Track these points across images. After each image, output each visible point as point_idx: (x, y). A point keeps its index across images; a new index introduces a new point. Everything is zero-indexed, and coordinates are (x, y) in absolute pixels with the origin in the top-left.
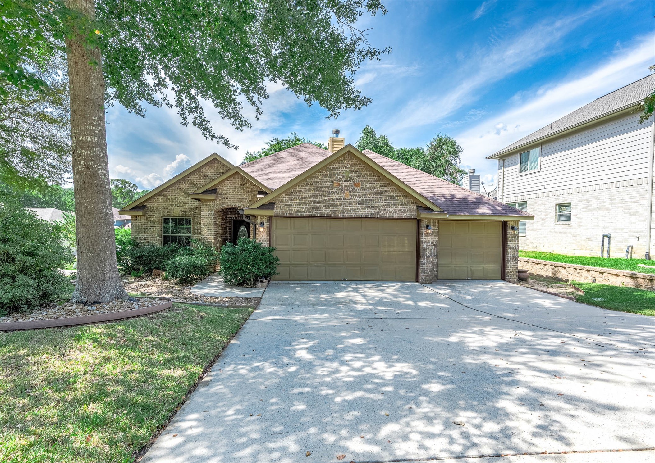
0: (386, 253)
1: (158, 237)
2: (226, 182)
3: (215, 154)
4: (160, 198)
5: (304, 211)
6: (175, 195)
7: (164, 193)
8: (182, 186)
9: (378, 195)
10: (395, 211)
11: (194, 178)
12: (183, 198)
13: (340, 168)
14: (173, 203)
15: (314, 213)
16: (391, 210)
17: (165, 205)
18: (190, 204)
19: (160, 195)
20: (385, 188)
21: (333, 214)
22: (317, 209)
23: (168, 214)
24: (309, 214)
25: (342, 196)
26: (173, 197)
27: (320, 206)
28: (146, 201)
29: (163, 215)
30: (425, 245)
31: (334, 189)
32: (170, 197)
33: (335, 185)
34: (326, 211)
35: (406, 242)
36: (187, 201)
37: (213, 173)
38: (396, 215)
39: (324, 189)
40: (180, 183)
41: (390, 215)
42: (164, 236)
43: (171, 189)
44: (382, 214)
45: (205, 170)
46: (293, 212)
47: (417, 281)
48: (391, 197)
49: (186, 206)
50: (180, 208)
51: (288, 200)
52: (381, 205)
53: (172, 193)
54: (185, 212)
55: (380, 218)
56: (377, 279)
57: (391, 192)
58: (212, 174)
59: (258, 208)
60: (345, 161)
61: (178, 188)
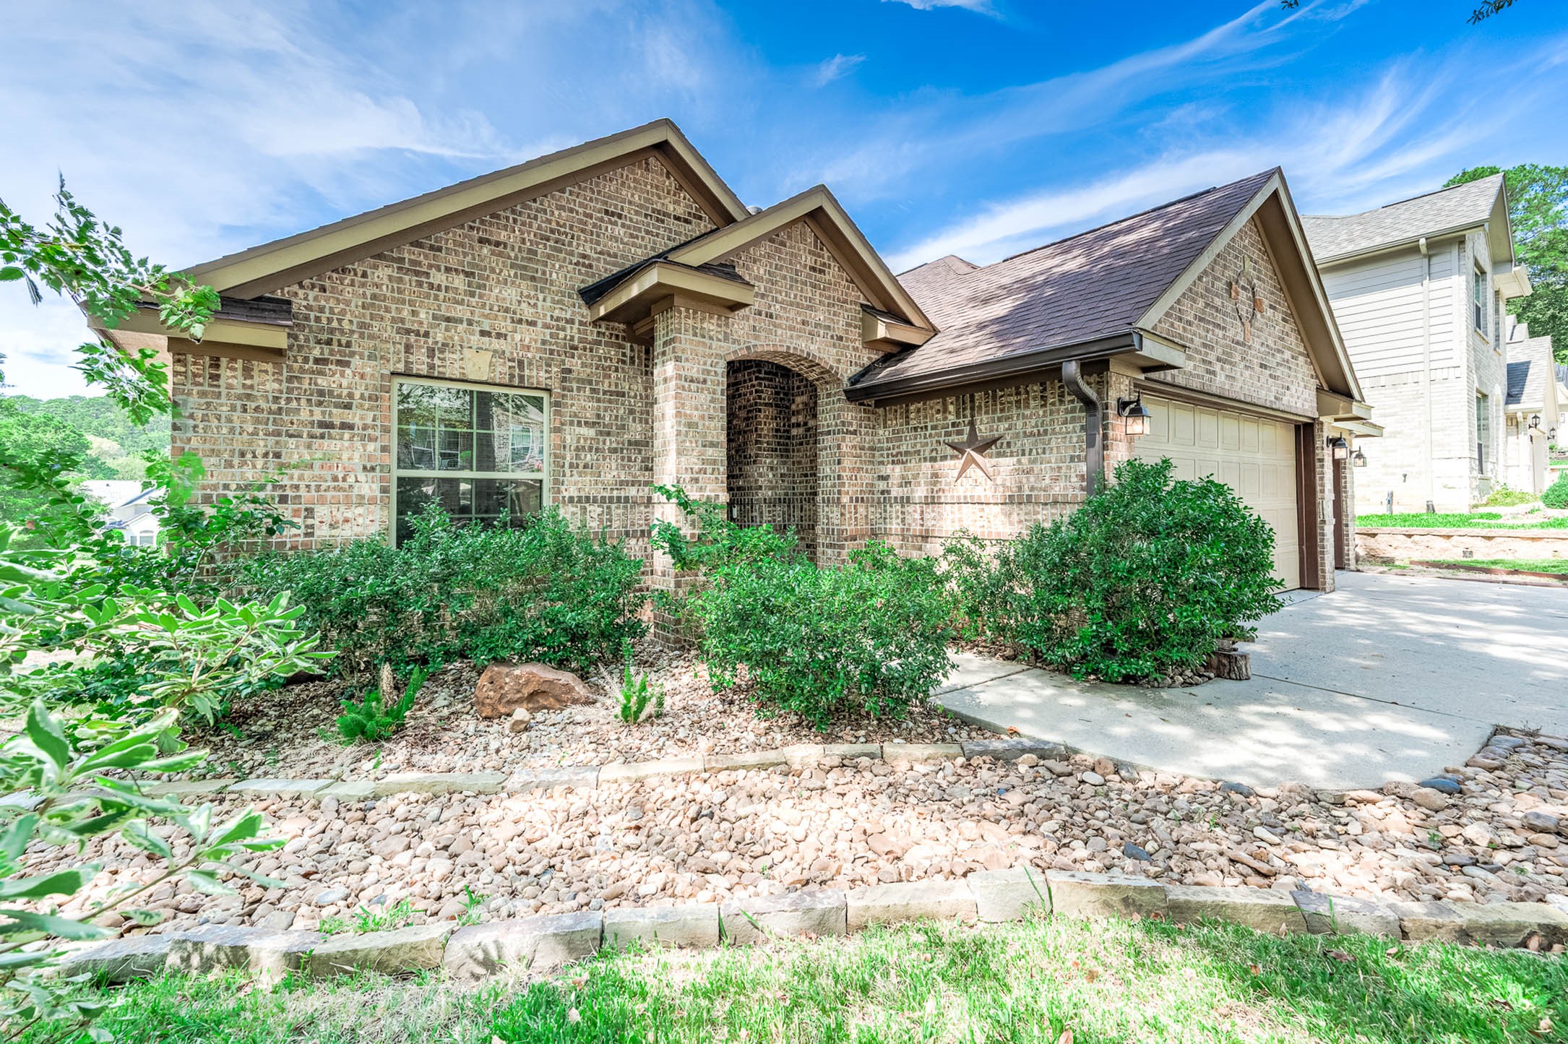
1: (368, 487)
4: (383, 273)
6: (467, 274)
7: (408, 253)
8: (503, 236)
11: (561, 208)
12: (510, 294)
14: (459, 311)
17: (414, 313)
18: (546, 326)
19: (380, 256)
23: (432, 367)
26: (459, 282)
28: (294, 274)
29: (401, 367)
32: (438, 278)
36: (528, 313)
37: (640, 206)
40: (494, 216)
42: (401, 481)
43: (448, 238)
45: (610, 188)
49: (525, 335)
50: (497, 344)
53: (453, 261)
54: (521, 363)
58: (637, 213)
61: (481, 241)
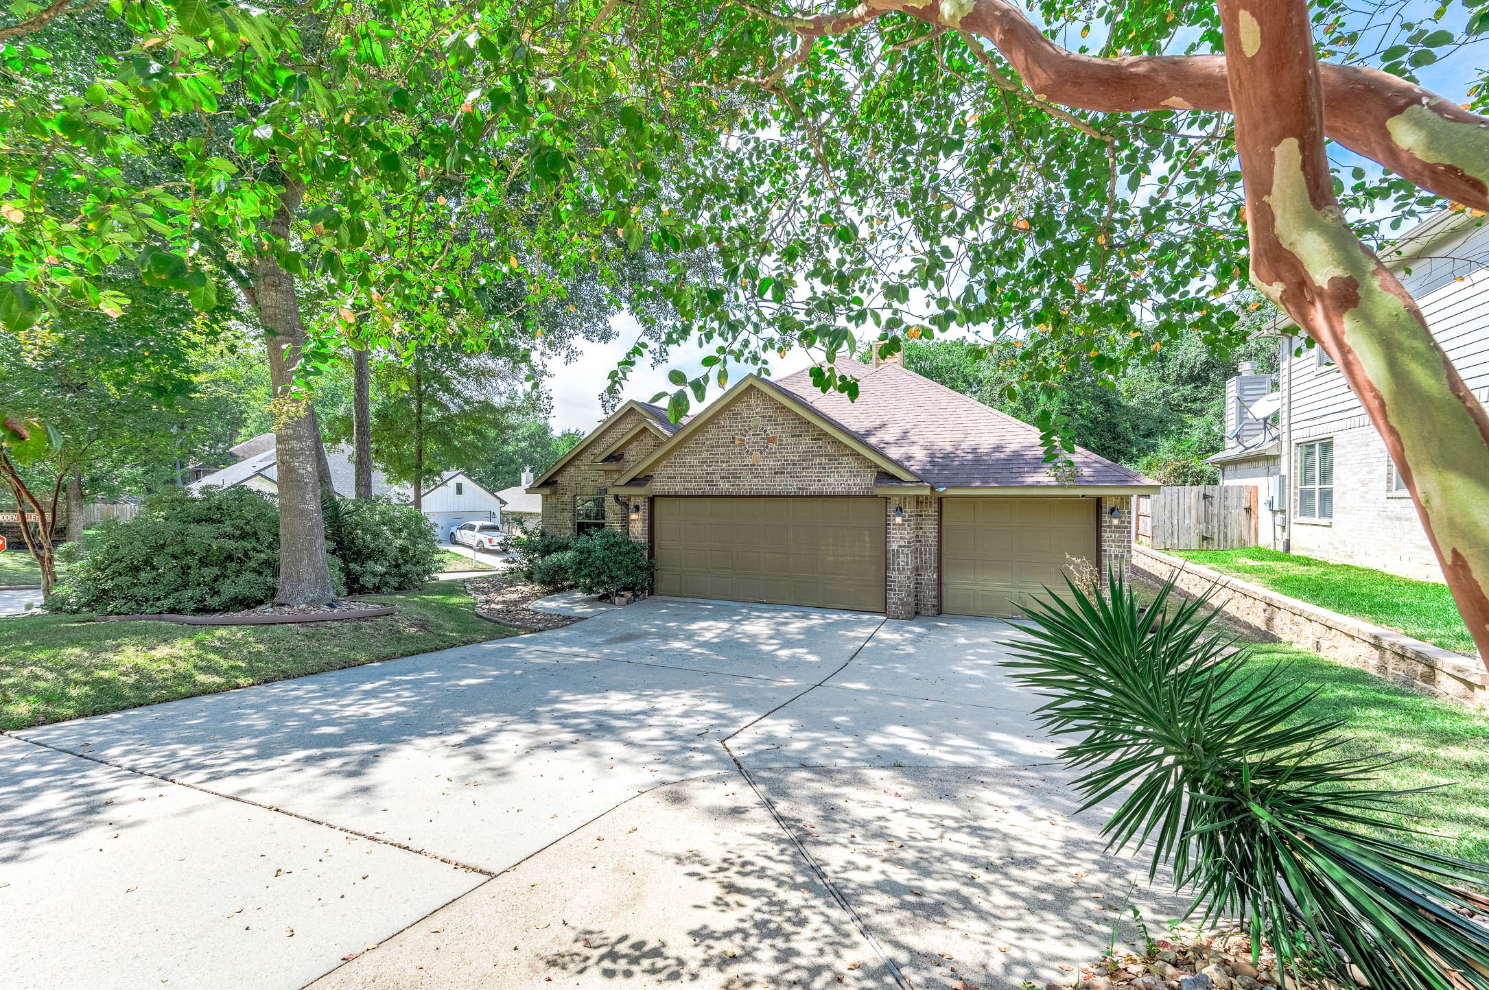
0: (831, 559)
1: (570, 525)
2: (635, 443)
3: (631, 401)
4: (572, 469)
5: (693, 487)
6: (588, 465)
7: (576, 462)
9: (807, 455)
10: (836, 483)
11: (610, 438)
13: (745, 413)
14: (587, 476)
15: (707, 490)
16: (831, 480)
17: (578, 479)
19: (571, 465)
20: (820, 443)
21: (736, 492)
22: (712, 483)
23: (581, 493)
24: (700, 492)
25: (749, 460)
26: (587, 468)
27: (715, 478)
28: (556, 474)
29: (575, 494)
30: (894, 546)
31: (737, 450)
33: (737, 442)
34: (724, 487)
35: (867, 538)
38: (840, 490)
39: (721, 450)
41: (829, 490)
42: (578, 523)
44: (814, 489)
45: (623, 426)
46: (678, 489)
47: (884, 613)
48: (831, 458)
49: (601, 480)
50: (595, 483)
51: (670, 471)
52: (812, 473)
54: (600, 488)
55: (811, 496)
56: (815, 604)
57: (830, 449)
59: (627, 484)
60: (753, 402)
61: (591, 454)
